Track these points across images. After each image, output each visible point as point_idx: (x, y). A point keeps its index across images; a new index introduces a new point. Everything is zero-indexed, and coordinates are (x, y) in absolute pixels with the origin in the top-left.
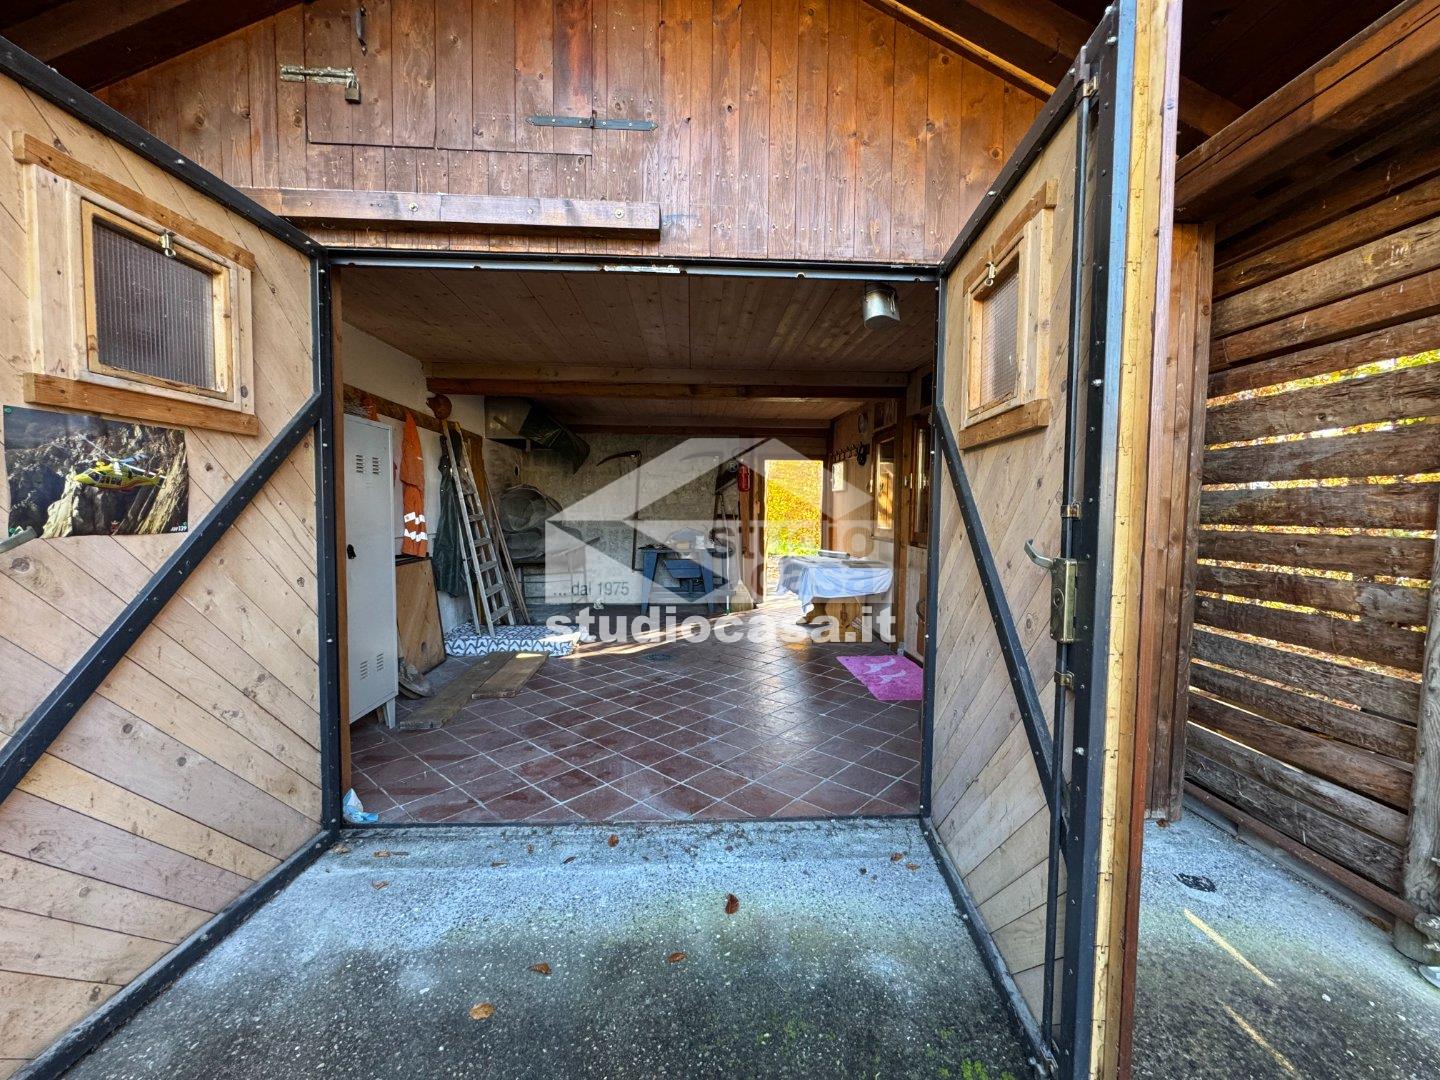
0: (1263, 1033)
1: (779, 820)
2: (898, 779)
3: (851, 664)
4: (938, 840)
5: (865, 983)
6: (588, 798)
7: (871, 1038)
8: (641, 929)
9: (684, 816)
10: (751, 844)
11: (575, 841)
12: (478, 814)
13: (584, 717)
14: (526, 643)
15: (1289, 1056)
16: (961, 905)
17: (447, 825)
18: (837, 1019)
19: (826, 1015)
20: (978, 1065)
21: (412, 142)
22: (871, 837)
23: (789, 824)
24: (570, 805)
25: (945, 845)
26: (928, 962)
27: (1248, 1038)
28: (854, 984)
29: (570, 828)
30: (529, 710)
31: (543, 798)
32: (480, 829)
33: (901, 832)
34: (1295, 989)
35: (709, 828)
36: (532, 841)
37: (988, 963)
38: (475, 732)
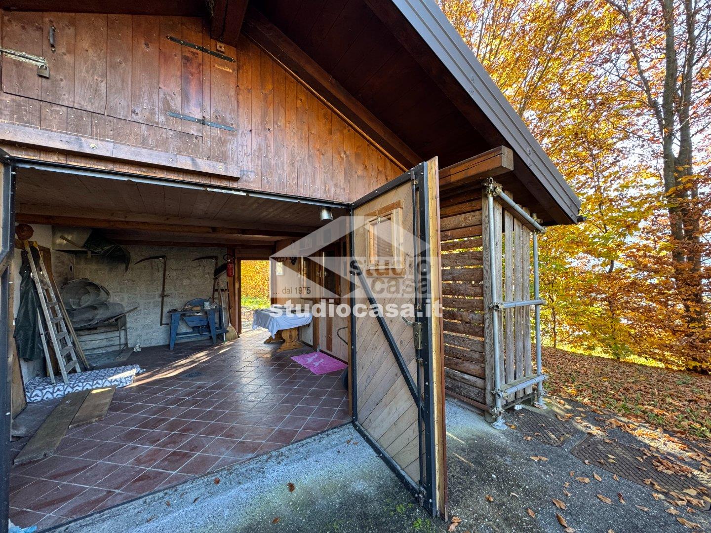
0: (465, 458)
1: (296, 442)
2: (338, 408)
3: (298, 360)
4: (363, 429)
5: (356, 495)
6: (191, 464)
7: (365, 514)
8: (253, 516)
9: (250, 456)
10: (288, 457)
11: (193, 489)
12: (119, 497)
13: (163, 420)
14: (97, 383)
15: (472, 462)
16: (378, 451)
17: (100, 512)
18: (351, 513)
19: (346, 514)
20: (401, 505)
21: (88, 109)
22: (337, 436)
23: (301, 442)
24: (182, 471)
25: (367, 430)
26: (374, 478)
27: (463, 462)
28: (352, 497)
29: (188, 483)
30: (120, 425)
31: (161, 473)
32: (126, 505)
33: (347, 430)
34: (469, 442)
35: (265, 457)
36: (167, 499)
37: (393, 469)
38: (85, 449)
